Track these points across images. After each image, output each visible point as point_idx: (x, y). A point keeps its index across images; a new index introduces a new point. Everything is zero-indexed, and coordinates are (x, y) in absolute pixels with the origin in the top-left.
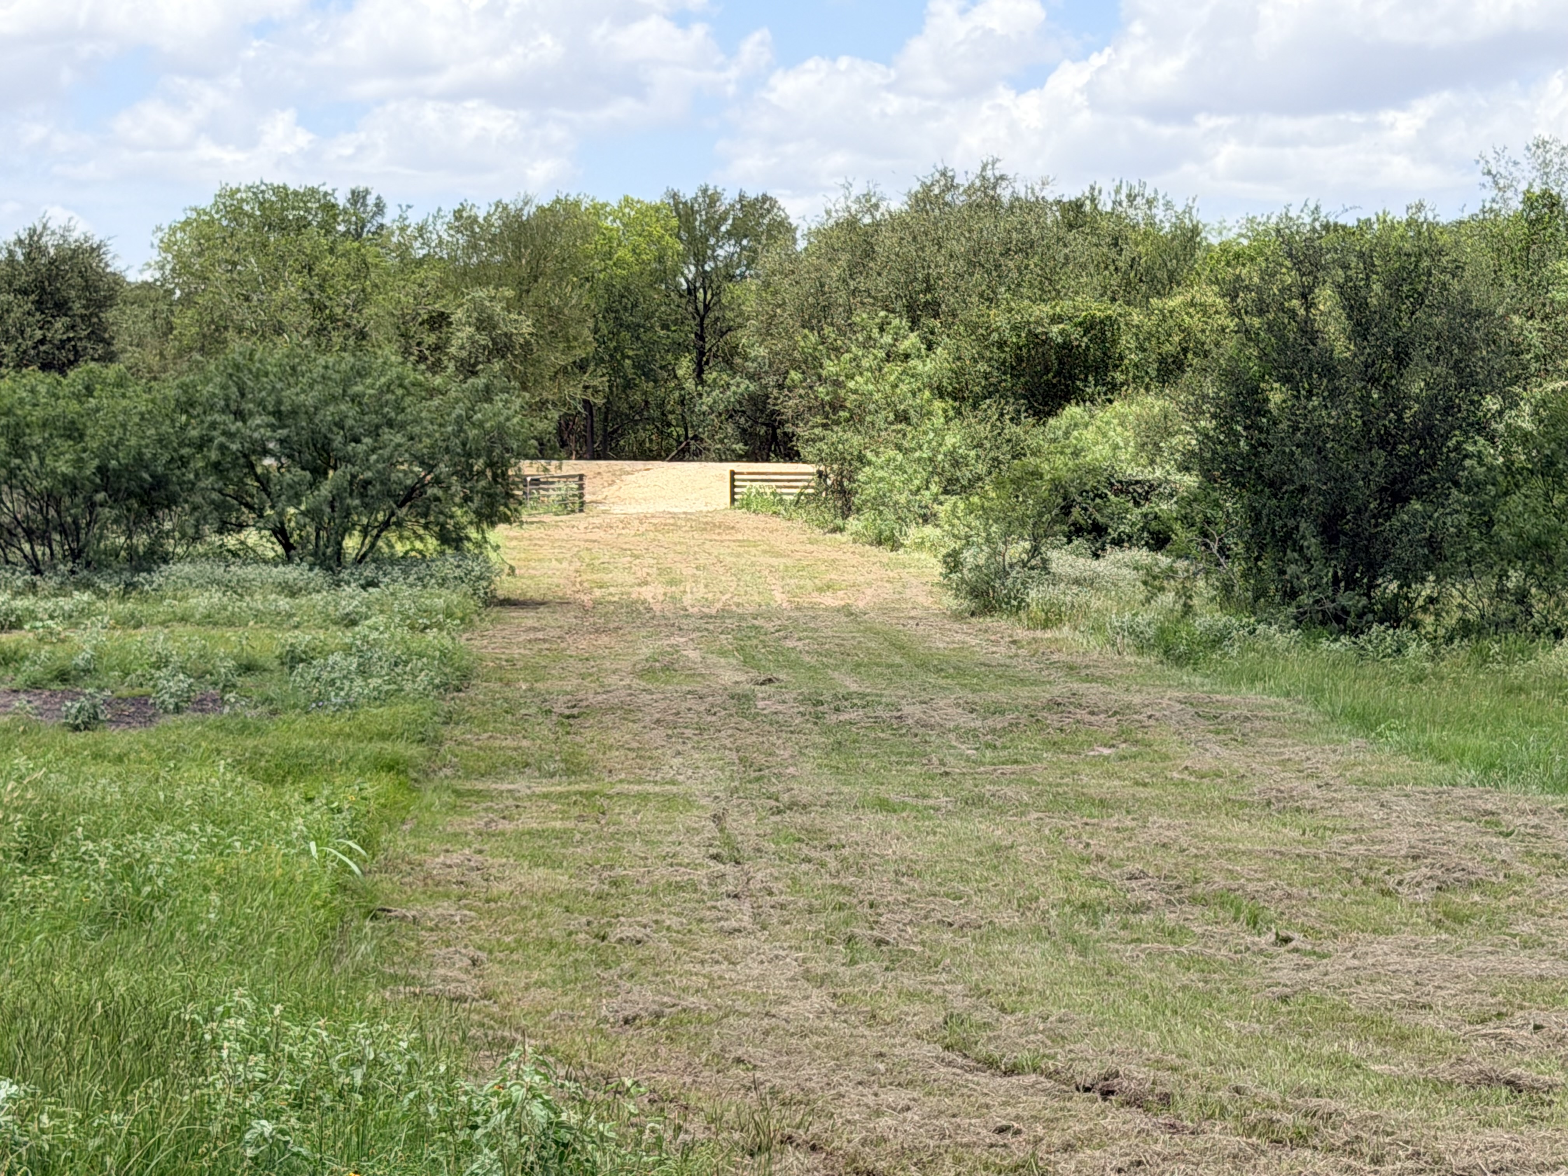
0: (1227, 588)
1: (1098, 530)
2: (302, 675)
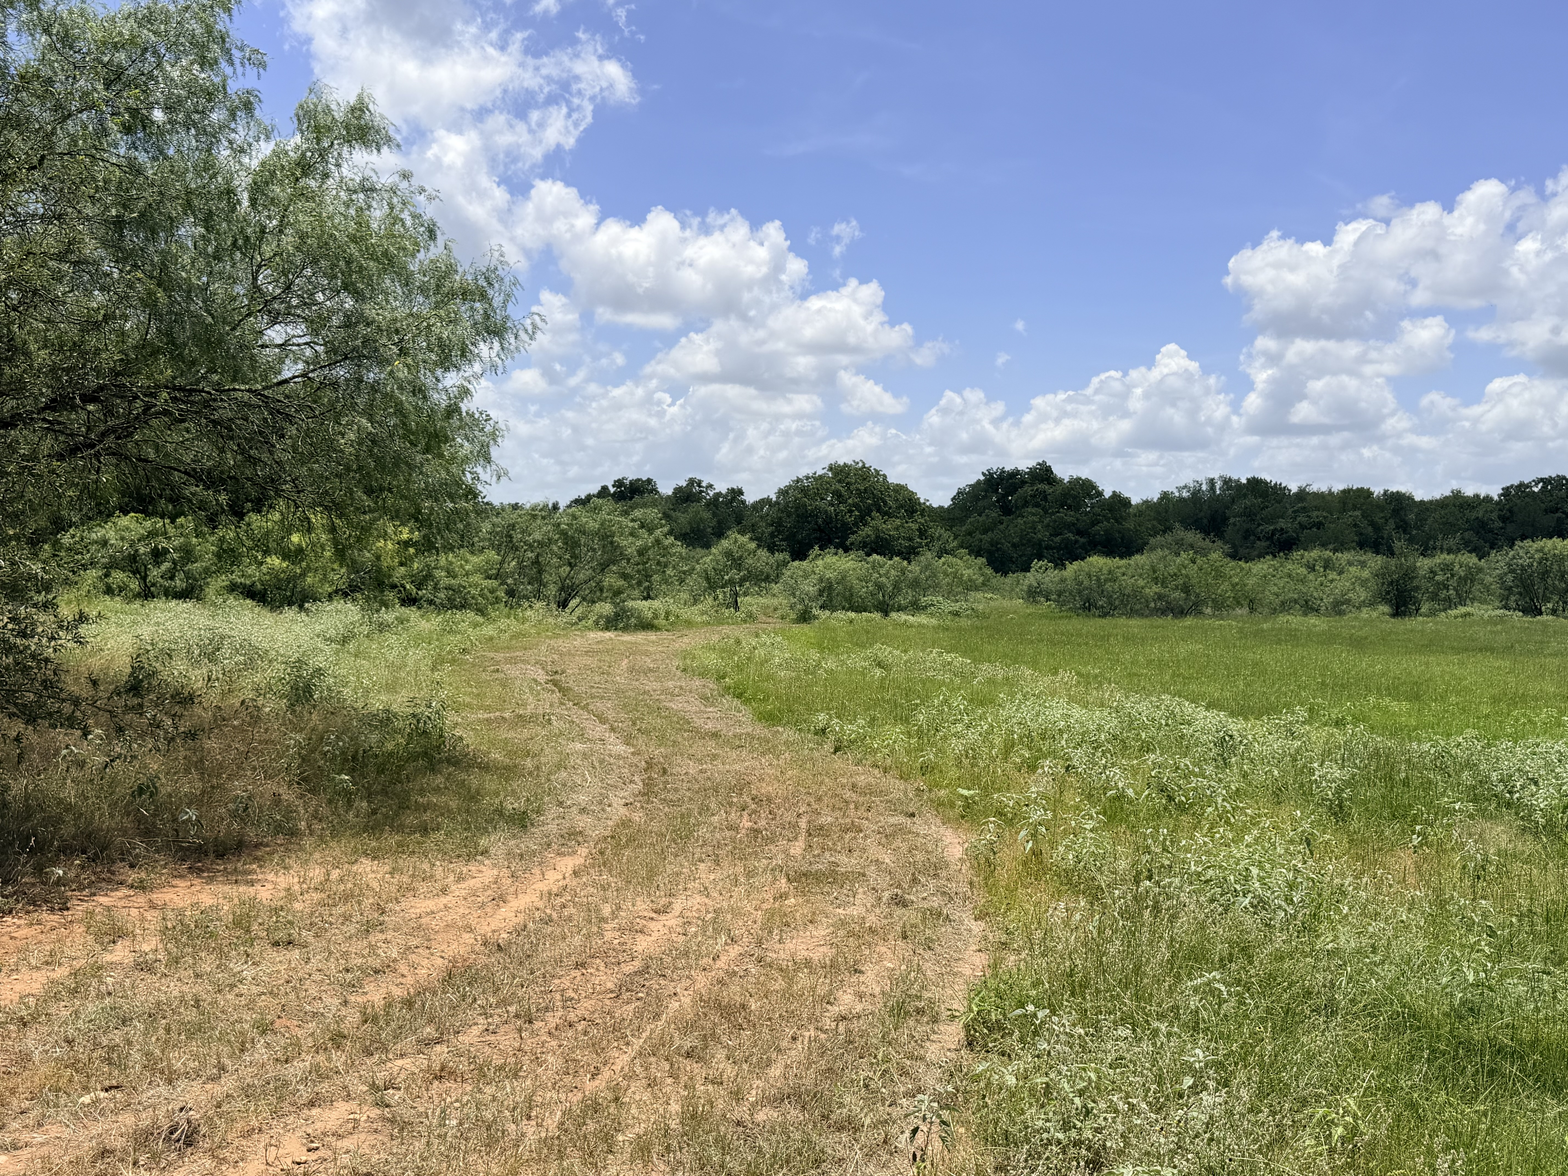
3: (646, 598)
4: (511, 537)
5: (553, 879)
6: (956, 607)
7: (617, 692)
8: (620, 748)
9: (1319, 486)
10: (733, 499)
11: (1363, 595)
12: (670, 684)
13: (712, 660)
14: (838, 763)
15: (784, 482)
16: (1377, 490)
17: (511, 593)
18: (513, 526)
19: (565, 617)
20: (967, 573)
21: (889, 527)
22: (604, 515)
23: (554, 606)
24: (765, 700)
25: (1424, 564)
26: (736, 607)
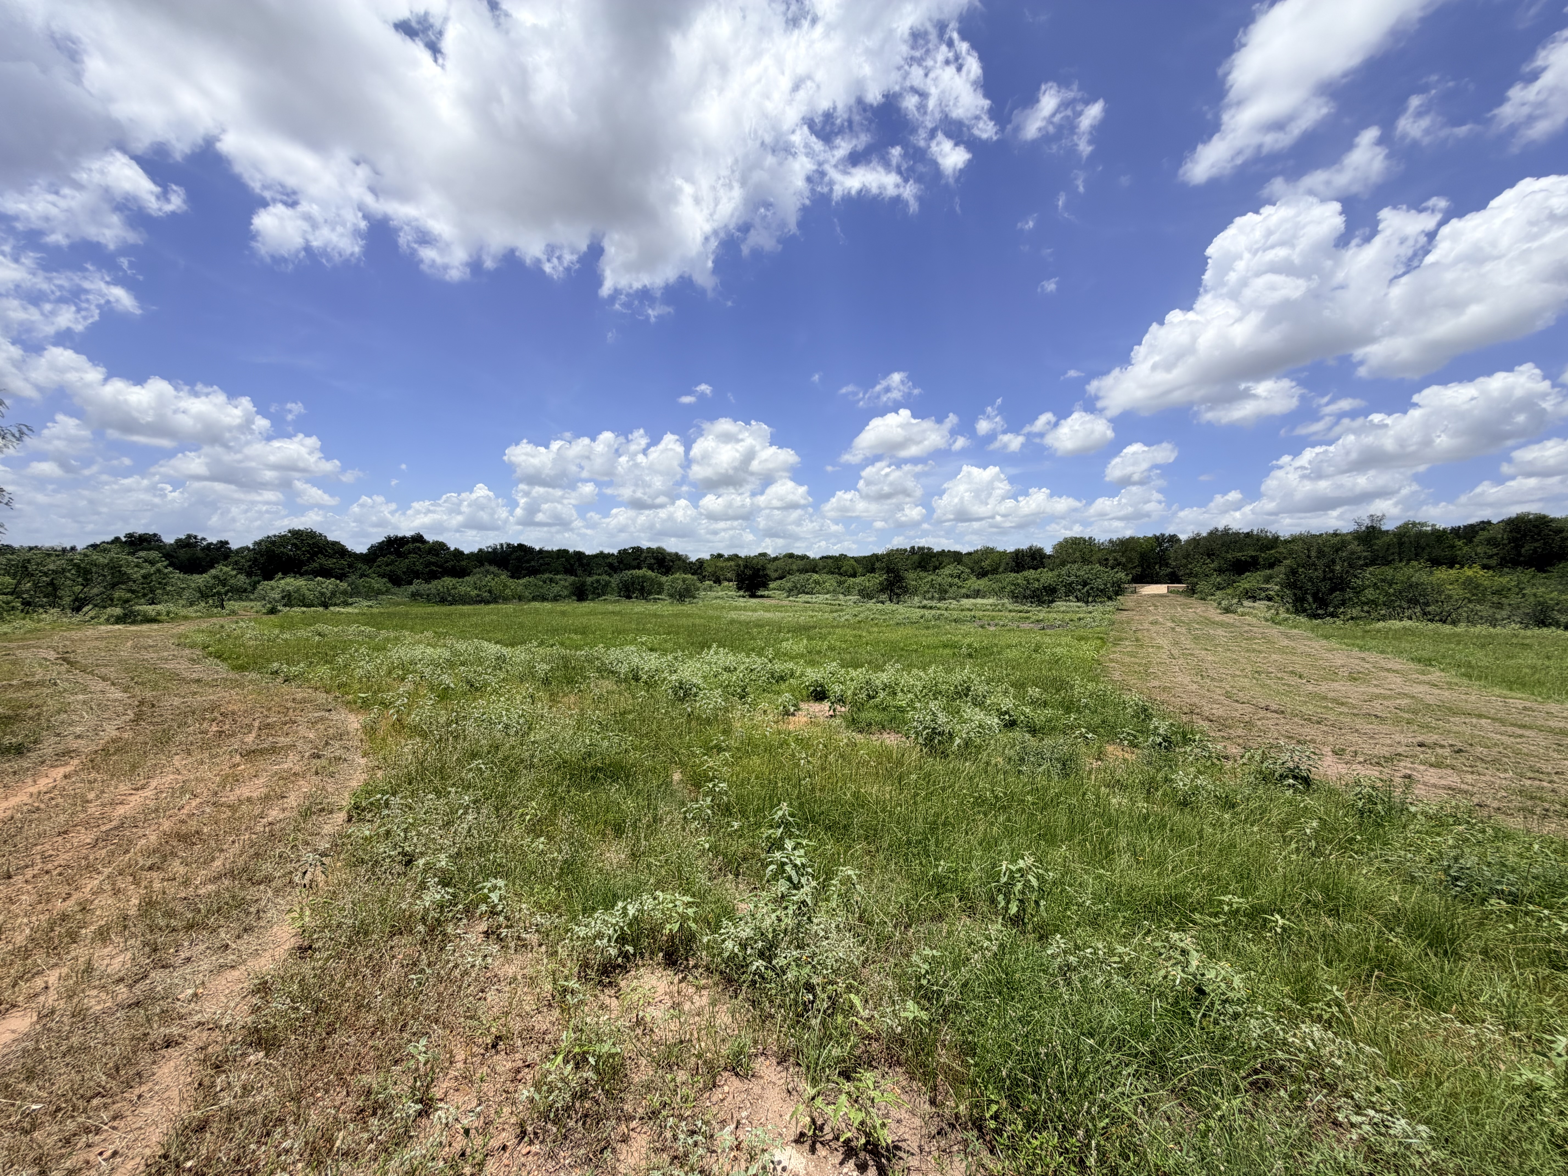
0: (1288, 609)
1: (1254, 597)
2: (1082, 622)
3: (153, 603)
4: (26, 568)
5: (44, 783)
6: (370, 603)
7: (119, 662)
8: (119, 695)
9: (548, 548)
10: (222, 547)
11: (566, 593)
12: (166, 654)
13: (200, 638)
14: (285, 688)
15: (258, 538)
16: (571, 550)
17: (26, 603)
18: (29, 561)
19: (78, 617)
20: (376, 586)
21: (329, 563)
22: (112, 554)
23: (68, 611)
24: (238, 658)
25: (589, 580)
26: (223, 607)
